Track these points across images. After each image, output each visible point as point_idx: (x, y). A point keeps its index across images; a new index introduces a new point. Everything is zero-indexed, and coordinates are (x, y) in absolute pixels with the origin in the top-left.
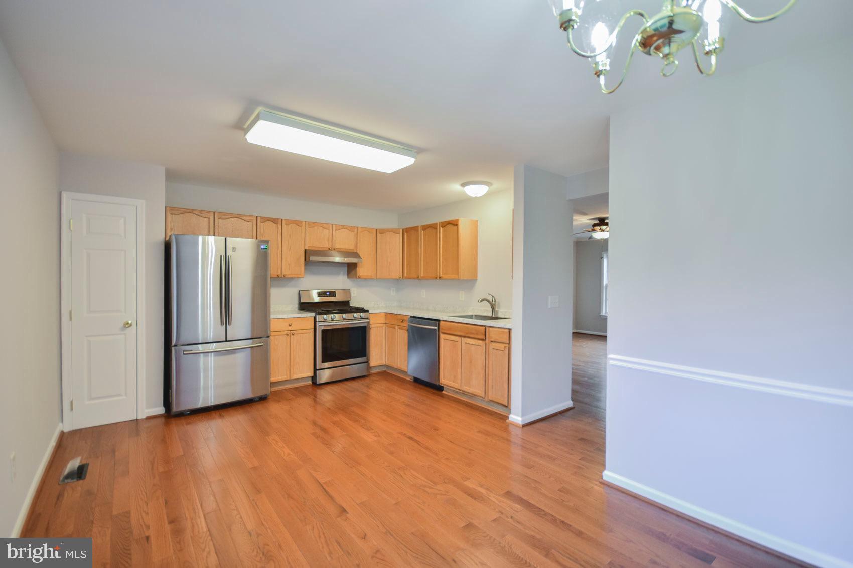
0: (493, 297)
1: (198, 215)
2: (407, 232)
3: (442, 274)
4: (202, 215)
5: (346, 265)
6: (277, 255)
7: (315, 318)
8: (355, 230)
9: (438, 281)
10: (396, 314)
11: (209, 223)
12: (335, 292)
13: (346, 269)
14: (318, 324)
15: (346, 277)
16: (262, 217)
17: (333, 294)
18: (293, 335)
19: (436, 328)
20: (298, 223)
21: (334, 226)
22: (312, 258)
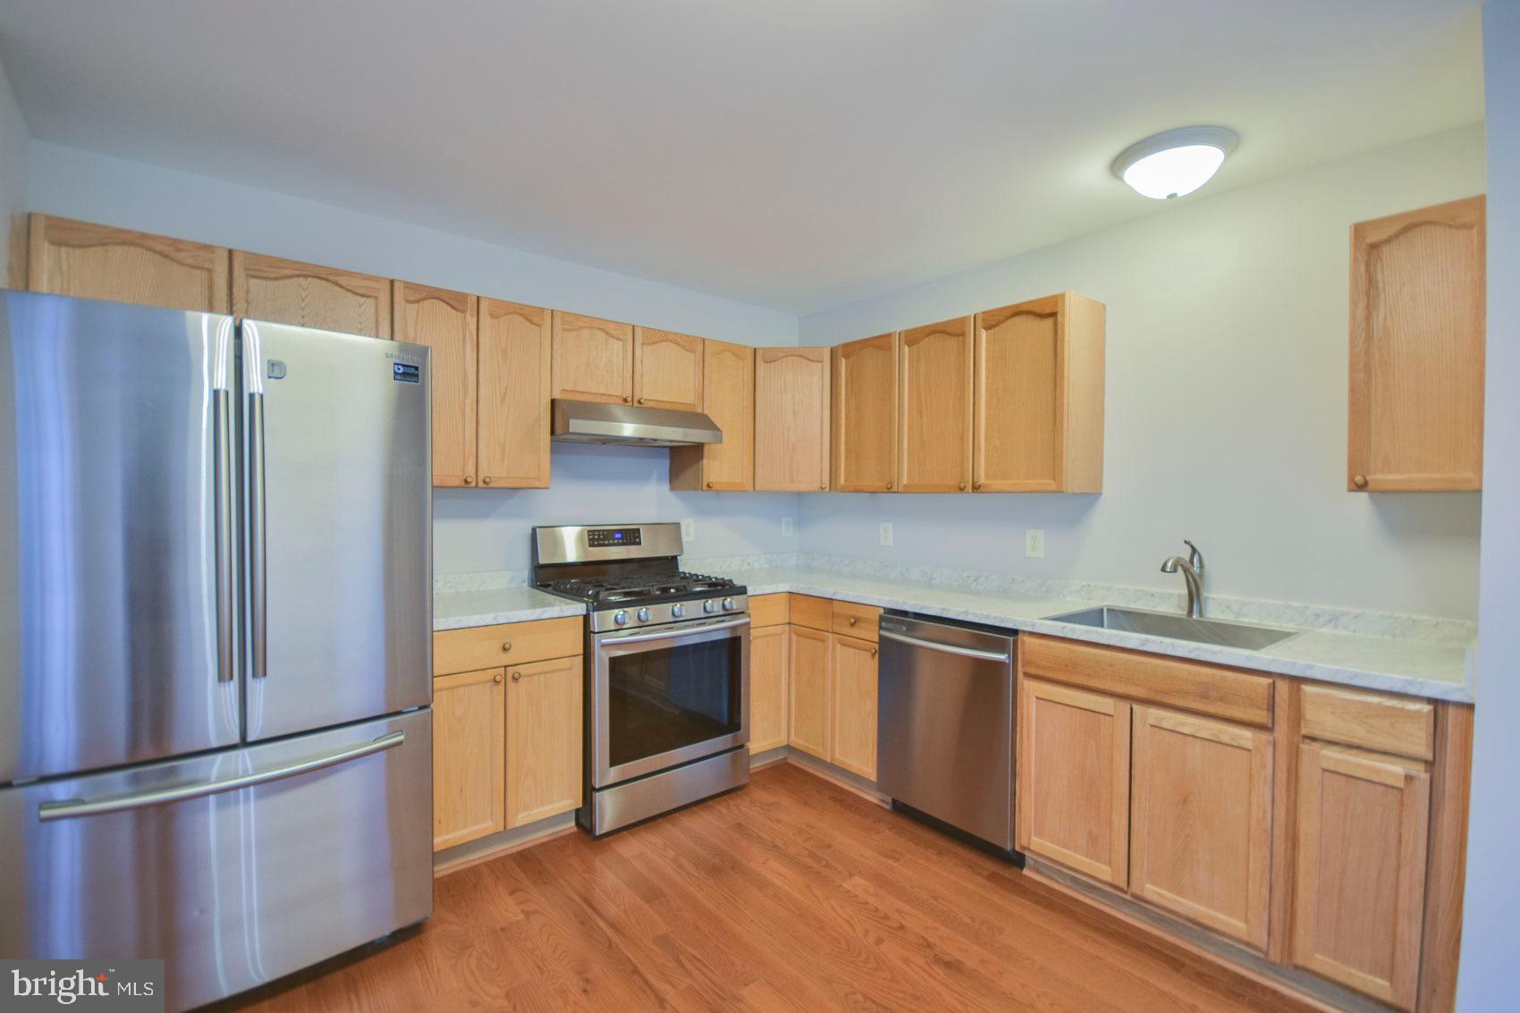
0: (1194, 550)
1: (166, 256)
2: (847, 356)
3: (987, 476)
4: (180, 255)
5: (667, 451)
6: (463, 415)
7: (586, 618)
8: (697, 347)
9: (969, 499)
10: (832, 599)
11: (211, 288)
12: (638, 531)
13: (665, 464)
14: (597, 641)
15: (666, 487)
16: (409, 286)
17: (630, 536)
18: (515, 679)
19: (1002, 657)
20: (530, 315)
21: (639, 332)
22: (577, 426)
